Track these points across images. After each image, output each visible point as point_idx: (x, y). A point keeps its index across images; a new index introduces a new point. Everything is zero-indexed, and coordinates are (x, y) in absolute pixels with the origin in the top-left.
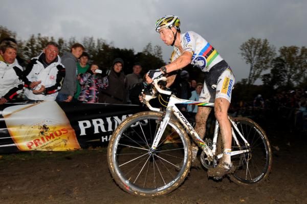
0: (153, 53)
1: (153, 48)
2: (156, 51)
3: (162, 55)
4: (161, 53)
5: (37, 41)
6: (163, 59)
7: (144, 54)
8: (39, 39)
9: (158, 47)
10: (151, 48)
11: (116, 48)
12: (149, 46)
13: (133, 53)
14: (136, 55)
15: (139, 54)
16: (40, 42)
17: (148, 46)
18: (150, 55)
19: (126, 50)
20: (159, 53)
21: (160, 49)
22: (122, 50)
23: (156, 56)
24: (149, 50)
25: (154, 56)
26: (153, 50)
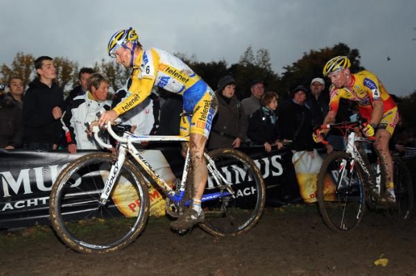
0: (254, 62)
1: (255, 54)
2: (260, 58)
3: (269, 62)
4: (269, 60)
5: (101, 69)
6: (272, 70)
7: (242, 66)
8: (103, 66)
9: (262, 52)
10: (253, 56)
11: (199, 62)
12: (249, 51)
13: (225, 67)
14: (230, 69)
15: (234, 67)
16: (105, 69)
17: (247, 52)
18: (250, 66)
19: (214, 63)
20: (264, 61)
21: (266, 54)
22: (208, 64)
23: (261, 66)
24: (248, 58)
25: (257, 67)
26: (255, 57)
